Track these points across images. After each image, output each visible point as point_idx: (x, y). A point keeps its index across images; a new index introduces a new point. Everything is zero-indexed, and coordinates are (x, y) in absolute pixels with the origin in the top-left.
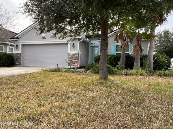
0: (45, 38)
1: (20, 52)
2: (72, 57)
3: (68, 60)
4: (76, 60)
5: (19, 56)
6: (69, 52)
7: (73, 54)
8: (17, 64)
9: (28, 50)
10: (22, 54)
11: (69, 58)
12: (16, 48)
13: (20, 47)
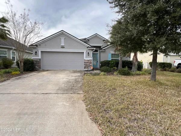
0: (64, 47)
1: (40, 57)
2: (87, 62)
3: (84, 65)
4: (90, 65)
5: (38, 62)
6: (85, 58)
7: (88, 60)
8: (37, 68)
9: (46, 56)
10: (41, 59)
11: (85, 63)
12: (36, 54)
13: (40, 53)
